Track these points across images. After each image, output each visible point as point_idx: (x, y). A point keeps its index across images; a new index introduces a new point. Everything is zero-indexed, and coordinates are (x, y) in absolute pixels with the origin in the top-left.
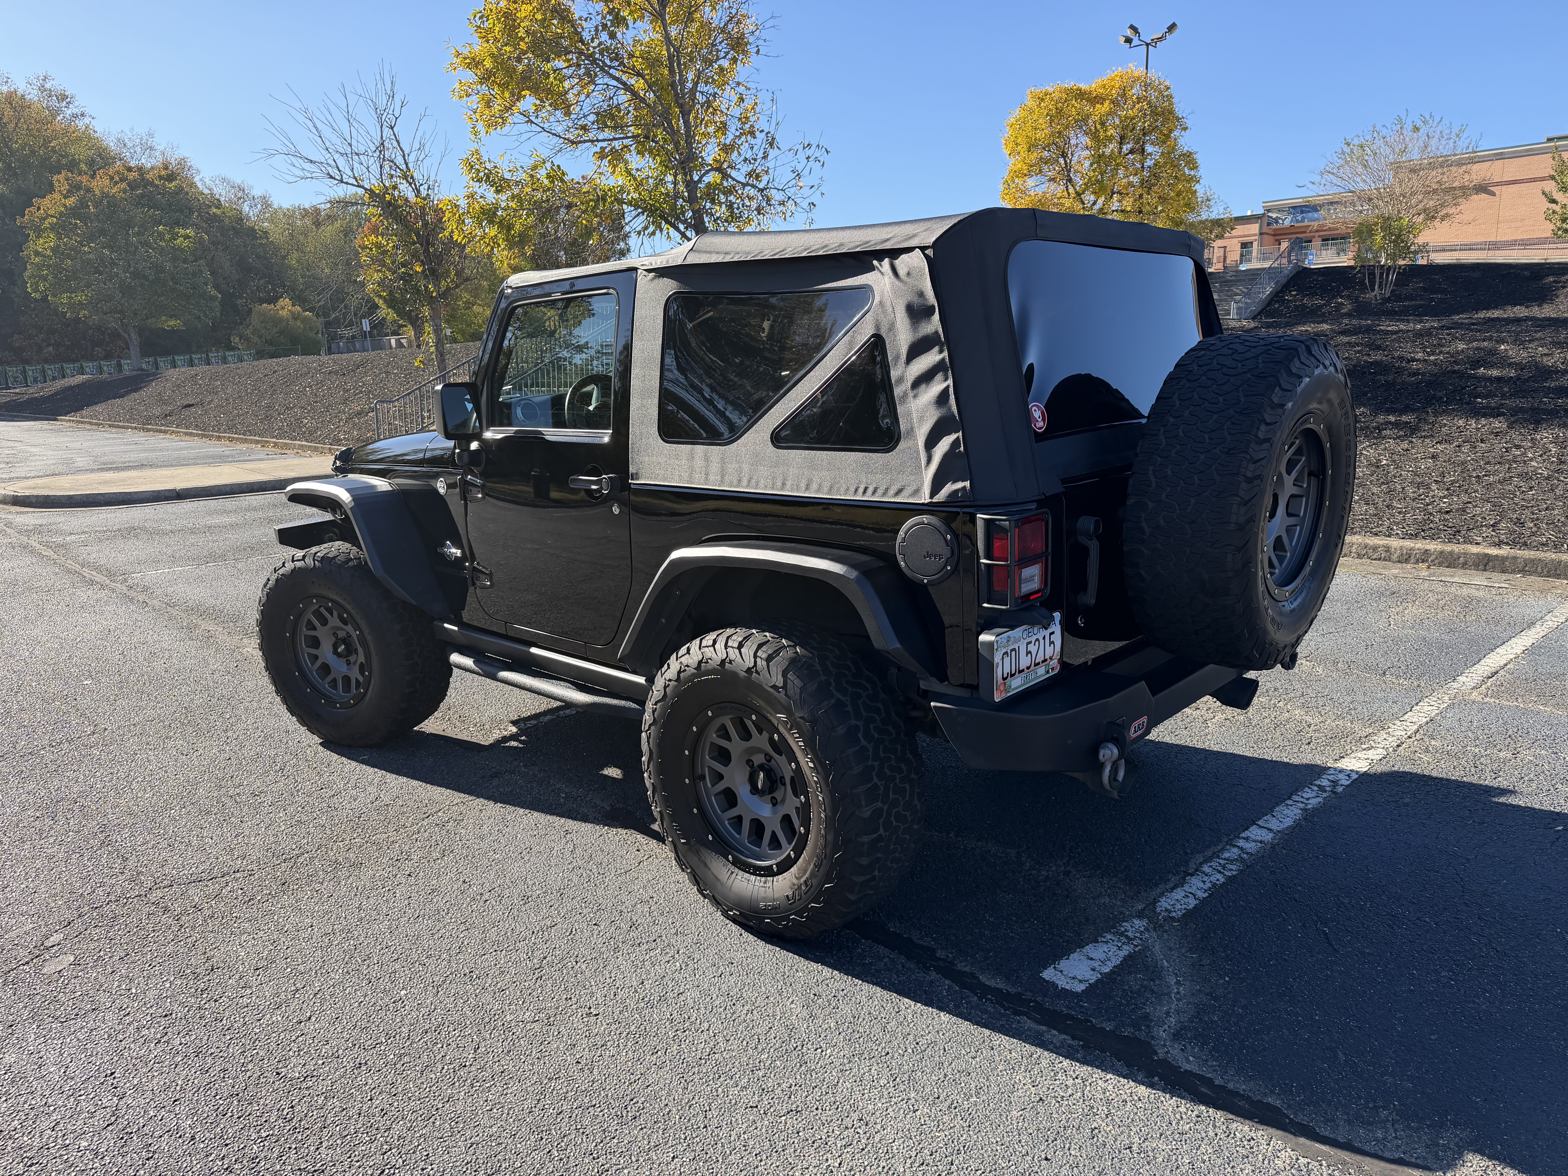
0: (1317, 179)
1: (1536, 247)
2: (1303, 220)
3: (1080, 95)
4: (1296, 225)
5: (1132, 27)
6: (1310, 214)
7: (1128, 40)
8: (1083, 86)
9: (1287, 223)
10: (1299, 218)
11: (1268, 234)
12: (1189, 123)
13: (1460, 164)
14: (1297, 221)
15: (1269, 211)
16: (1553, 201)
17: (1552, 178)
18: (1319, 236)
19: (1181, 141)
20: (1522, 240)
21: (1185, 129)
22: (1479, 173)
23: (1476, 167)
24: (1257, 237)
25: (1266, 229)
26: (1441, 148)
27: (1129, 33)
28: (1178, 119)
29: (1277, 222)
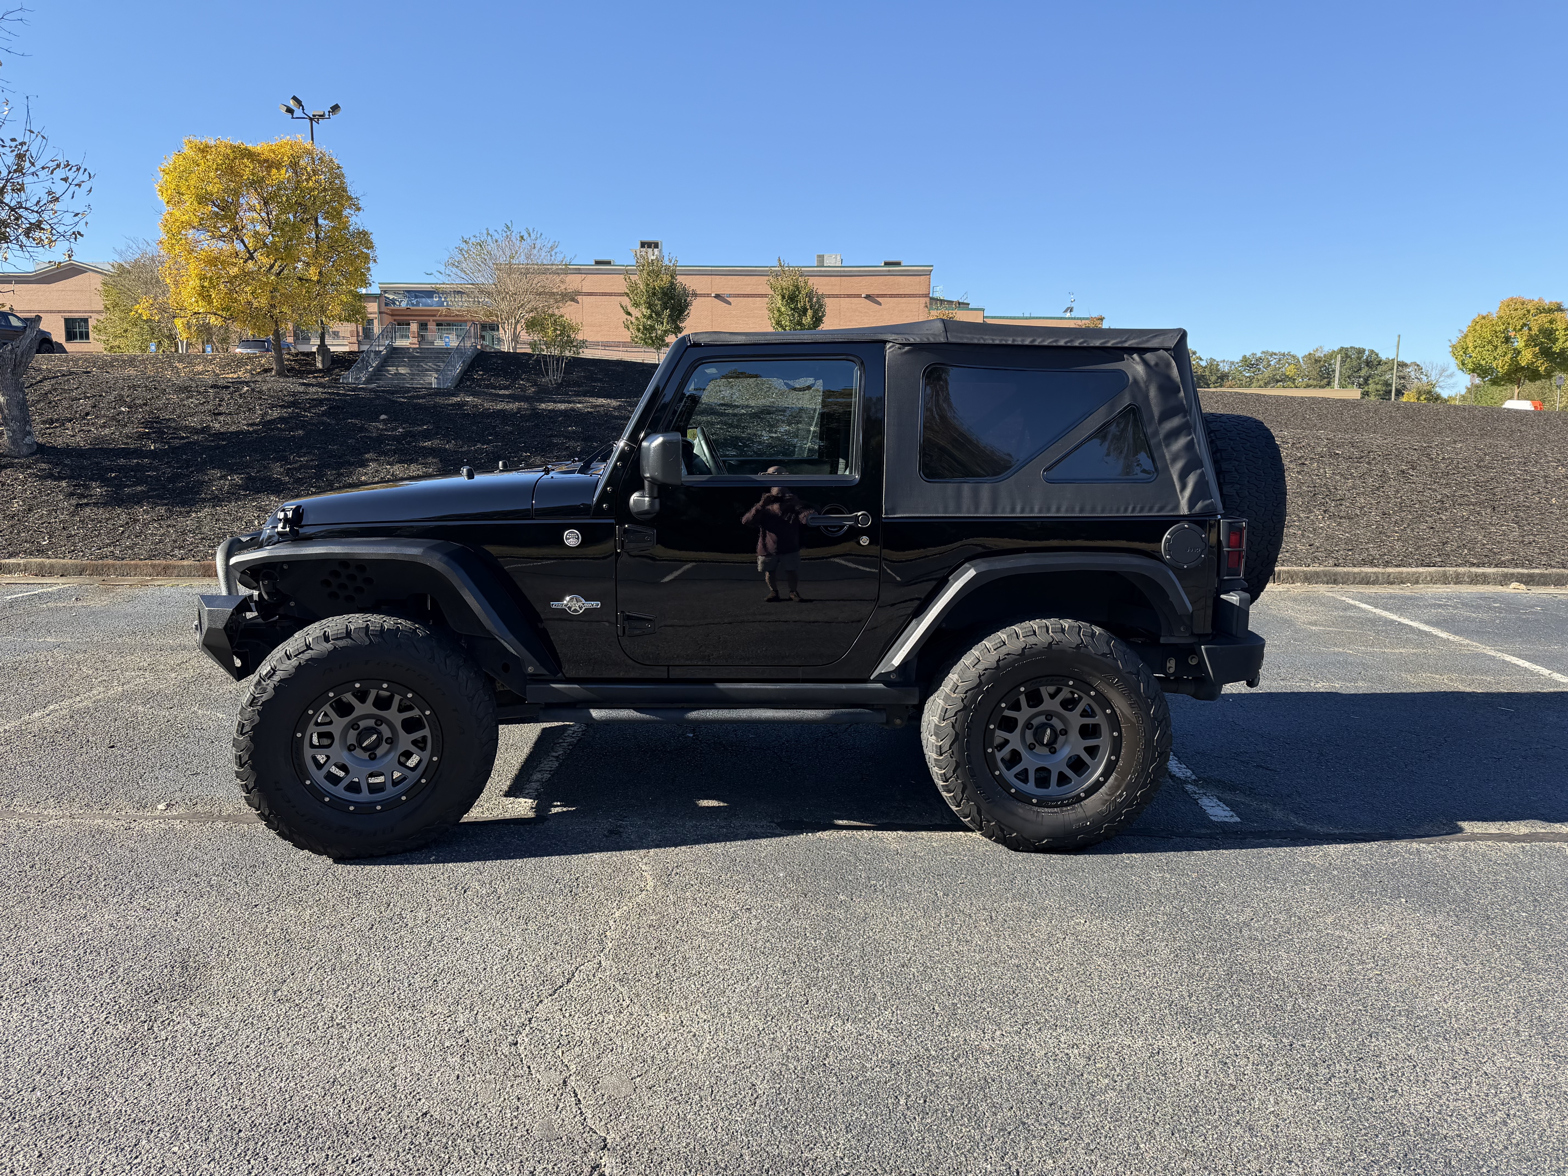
0: (442, 268)
1: (610, 348)
2: (418, 304)
3: (250, 155)
4: (412, 308)
5: (294, 98)
6: (424, 300)
7: (290, 110)
8: (250, 146)
9: (404, 305)
10: (414, 302)
11: (387, 313)
12: (361, 204)
13: (556, 273)
14: (413, 305)
15: (385, 292)
16: (629, 314)
17: (628, 295)
18: (433, 321)
19: (353, 219)
20: (602, 342)
21: (359, 209)
22: (573, 282)
23: (570, 278)
24: (376, 316)
25: (384, 309)
26: (543, 258)
27: (292, 104)
28: (350, 198)
29: (394, 304)
